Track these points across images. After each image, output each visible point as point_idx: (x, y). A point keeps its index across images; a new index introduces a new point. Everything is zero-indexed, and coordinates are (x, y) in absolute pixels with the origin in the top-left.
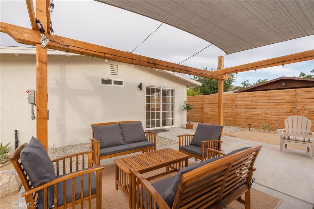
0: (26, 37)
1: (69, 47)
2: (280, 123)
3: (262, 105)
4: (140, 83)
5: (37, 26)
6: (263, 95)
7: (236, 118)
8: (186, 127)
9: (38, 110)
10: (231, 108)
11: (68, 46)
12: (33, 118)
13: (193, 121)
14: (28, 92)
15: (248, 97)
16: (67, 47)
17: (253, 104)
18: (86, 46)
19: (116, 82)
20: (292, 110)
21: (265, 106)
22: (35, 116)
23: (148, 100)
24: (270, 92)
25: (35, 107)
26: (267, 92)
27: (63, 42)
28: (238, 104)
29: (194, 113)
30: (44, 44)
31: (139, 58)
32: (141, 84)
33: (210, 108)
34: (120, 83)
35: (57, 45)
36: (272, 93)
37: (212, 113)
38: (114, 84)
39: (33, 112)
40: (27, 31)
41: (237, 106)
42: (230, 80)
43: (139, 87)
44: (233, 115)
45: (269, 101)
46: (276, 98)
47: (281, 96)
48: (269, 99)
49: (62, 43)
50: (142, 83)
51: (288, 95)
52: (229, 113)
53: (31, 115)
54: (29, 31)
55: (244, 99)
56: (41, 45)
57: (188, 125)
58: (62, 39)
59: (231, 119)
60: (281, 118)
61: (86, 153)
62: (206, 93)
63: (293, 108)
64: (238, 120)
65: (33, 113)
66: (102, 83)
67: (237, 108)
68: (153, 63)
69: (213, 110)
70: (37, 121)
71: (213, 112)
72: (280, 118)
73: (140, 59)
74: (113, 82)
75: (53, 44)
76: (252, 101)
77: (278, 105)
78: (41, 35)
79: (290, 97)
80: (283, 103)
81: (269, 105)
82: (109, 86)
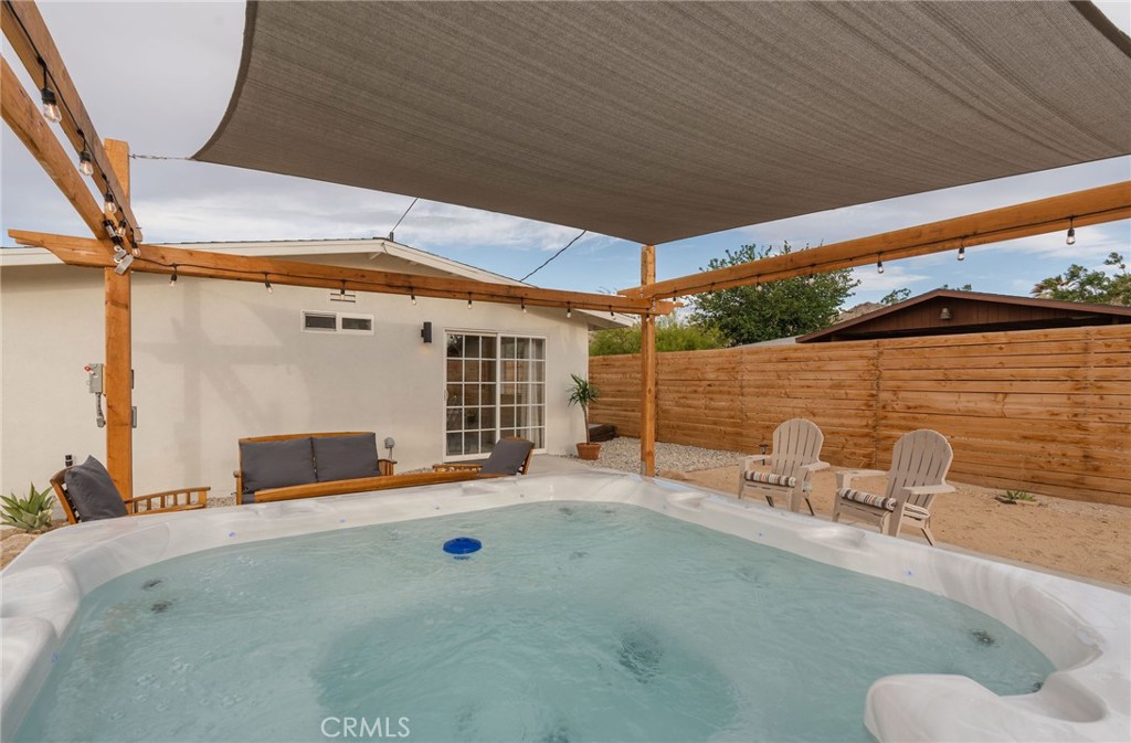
0: (84, 255)
1: (179, 268)
2: (842, 440)
3: (803, 387)
4: (425, 324)
5: (106, 232)
6: (806, 355)
7: (740, 426)
8: (577, 454)
9: (109, 407)
10: (729, 393)
11: (175, 266)
12: (101, 423)
13: (632, 437)
14: (88, 369)
15: (770, 361)
16: (173, 268)
17: (781, 382)
18: (219, 262)
19: (348, 323)
20: (871, 403)
21: (810, 390)
22: (105, 419)
23: (453, 370)
24: (820, 348)
25: (104, 399)
26: (813, 348)
27: (163, 258)
28: (744, 383)
29: (633, 411)
30: (123, 266)
31: (363, 276)
32: (427, 326)
33: (677, 395)
34: (363, 324)
35: (152, 266)
36: (825, 349)
37: (681, 409)
38: (344, 327)
39: (100, 410)
40: (86, 243)
41: (746, 390)
42: (836, 290)
43: (422, 336)
44: (733, 417)
45: (819, 375)
46: (834, 366)
47: (846, 359)
48: (819, 370)
49: (161, 261)
50: (430, 324)
51: (861, 357)
52: (723, 409)
53: (96, 417)
54: (90, 244)
55: (760, 368)
56: (115, 270)
57: (584, 448)
58: (163, 253)
59: (729, 429)
60: (847, 426)
61: (194, 490)
62: (746, 336)
63: (873, 395)
64: (744, 432)
65: (101, 414)
66: (307, 326)
67: (742, 395)
68: (405, 287)
69: (682, 401)
70: (109, 429)
71: (684, 407)
72: (842, 425)
73: (364, 280)
74: (339, 323)
75: (142, 264)
76: (780, 373)
77: (839, 386)
78: (115, 248)
79: (864, 362)
80: (848, 383)
81: (817, 388)
82: (327, 335)
